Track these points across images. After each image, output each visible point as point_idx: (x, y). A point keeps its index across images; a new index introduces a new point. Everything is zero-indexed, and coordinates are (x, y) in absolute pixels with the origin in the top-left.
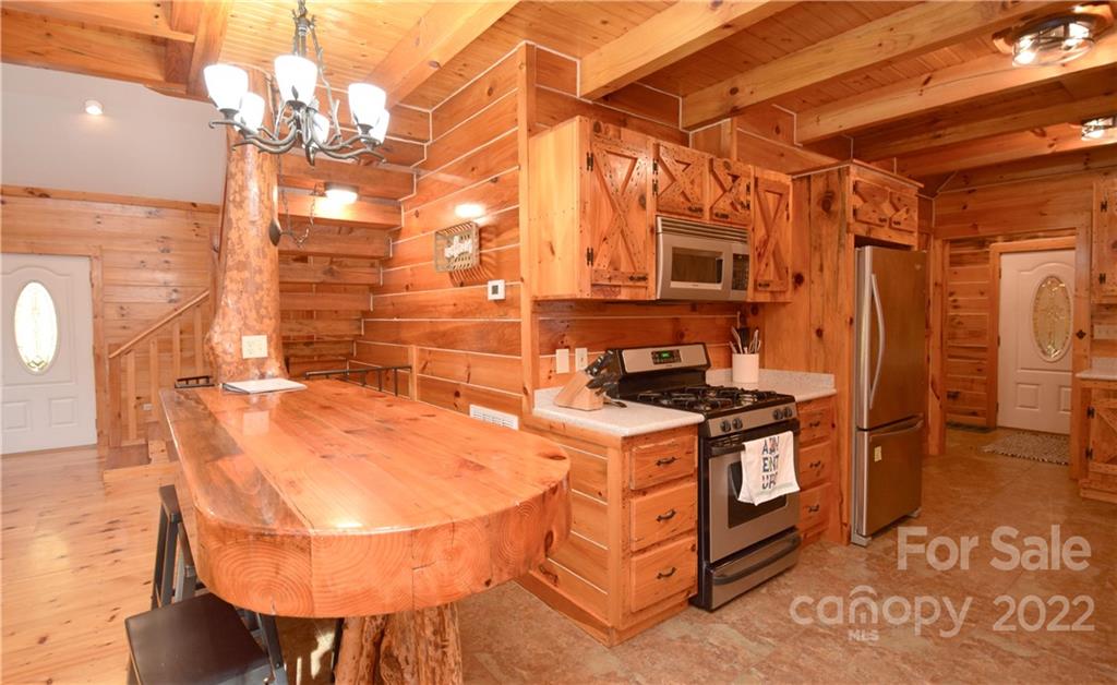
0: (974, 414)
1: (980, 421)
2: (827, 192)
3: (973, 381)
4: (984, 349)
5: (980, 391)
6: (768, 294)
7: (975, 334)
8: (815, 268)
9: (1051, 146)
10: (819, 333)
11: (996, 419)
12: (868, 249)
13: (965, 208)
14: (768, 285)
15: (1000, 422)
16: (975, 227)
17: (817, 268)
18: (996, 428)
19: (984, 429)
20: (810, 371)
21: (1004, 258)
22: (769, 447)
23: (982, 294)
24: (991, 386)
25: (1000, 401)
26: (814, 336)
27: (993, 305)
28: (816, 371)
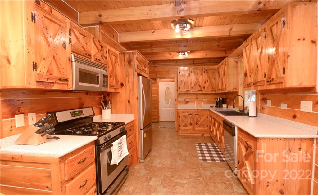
0: (155, 119)
1: (156, 120)
2: (130, 59)
3: (154, 111)
4: (156, 104)
5: (156, 114)
6: (114, 89)
7: (155, 101)
8: (127, 82)
9: (172, 57)
10: (129, 102)
11: (159, 120)
12: (141, 77)
13: (154, 70)
14: (114, 86)
15: (160, 120)
16: (156, 75)
17: (128, 82)
18: (159, 122)
19: (157, 122)
20: (126, 113)
21: (159, 83)
22: (120, 142)
23: (156, 91)
24: (158, 112)
25: (160, 115)
26: (127, 102)
27: (158, 94)
28: (128, 113)
